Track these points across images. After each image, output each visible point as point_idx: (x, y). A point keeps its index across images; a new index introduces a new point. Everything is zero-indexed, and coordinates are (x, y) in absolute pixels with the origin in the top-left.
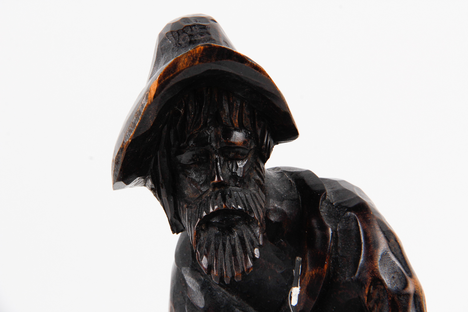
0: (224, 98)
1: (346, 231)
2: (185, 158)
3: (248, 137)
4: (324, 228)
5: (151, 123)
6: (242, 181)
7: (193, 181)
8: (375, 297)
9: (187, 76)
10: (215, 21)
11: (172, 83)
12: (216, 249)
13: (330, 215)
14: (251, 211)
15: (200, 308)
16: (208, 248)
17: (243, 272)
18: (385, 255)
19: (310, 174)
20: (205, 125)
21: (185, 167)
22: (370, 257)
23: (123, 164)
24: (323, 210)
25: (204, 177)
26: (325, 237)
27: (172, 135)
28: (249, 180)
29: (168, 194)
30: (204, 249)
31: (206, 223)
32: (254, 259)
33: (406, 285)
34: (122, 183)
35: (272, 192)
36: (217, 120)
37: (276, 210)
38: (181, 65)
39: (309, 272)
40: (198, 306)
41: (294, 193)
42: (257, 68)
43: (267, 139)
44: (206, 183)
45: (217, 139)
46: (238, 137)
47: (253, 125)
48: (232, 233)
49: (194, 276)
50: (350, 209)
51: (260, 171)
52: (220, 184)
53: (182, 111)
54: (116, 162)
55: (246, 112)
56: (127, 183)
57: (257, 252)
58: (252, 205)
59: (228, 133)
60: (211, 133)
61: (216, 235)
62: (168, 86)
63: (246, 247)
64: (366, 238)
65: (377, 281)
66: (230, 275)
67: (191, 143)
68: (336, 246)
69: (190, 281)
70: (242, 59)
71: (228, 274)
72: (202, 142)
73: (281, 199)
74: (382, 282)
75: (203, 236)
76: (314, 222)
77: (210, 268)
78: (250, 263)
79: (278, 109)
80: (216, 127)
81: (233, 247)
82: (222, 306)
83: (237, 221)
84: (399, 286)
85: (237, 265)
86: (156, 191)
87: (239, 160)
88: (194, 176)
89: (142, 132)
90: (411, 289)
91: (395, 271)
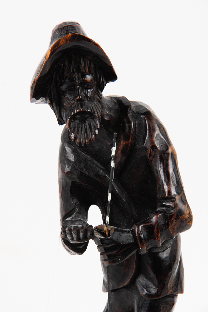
0: (82, 59)
1: (140, 124)
2: (64, 87)
3: (93, 78)
4: (130, 123)
5: (48, 70)
6: (90, 99)
7: (68, 99)
8: (153, 155)
9: (64, 48)
10: (79, 24)
11: (57, 51)
12: (78, 130)
13: (133, 117)
14: (94, 113)
15: (72, 161)
16: (74, 129)
17: (90, 140)
18: (158, 135)
19: (124, 98)
20: (73, 72)
21: (64, 93)
22: (151, 136)
23: (35, 89)
24: (130, 115)
25: (72, 97)
26: (130, 127)
27: (58, 77)
28: (94, 99)
29: (56, 106)
30: (72, 130)
31: (73, 118)
32: (95, 134)
33: (167, 149)
34: (34, 99)
35: (106, 106)
36: (78, 70)
37: (107, 115)
38: (61, 43)
39: (122, 143)
40: (71, 161)
41: (117, 107)
42: (96, 45)
43: (102, 79)
44: (74, 99)
45: (79, 79)
46: (89, 78)
47: (96, 72)
48: (85, 122)
49: (69, 147)
50: (142, 114)
51: (100, 96)
52: (80, 100)
53: (62, 65)
54: (32, 89)
55: (92, 66)
56: (37, 99)
57: (97, 131)
58: (95, 110)
59: (84, 76)
60: (76, 76)
61: (78, 124)
62: (55, 53)
63: (92, 129)
64: (149, 127)
65: (154, 147)
66: (84, 142)
67: (67, 80)
68: (135, 131)
69: (68, 149)
70: (89, 40)
71: (83, 141)
72: (72, 80)
73: (110, 109)
74: (156, 147)
75: (72, 124)
76: (125, 120)
77: (75, 138)
78: (94, 136)
79: (107, 65)
80: (78, 73)
81: (86, 129)
82: (82, 160)
83: (88, 117)
84: (164, 149)
85: (87, 137)
86: (51, 104)
87: (89, 89)
88: (68, 96)
89: (43, 74)
90: (170, 151)
91: (162, 142)
